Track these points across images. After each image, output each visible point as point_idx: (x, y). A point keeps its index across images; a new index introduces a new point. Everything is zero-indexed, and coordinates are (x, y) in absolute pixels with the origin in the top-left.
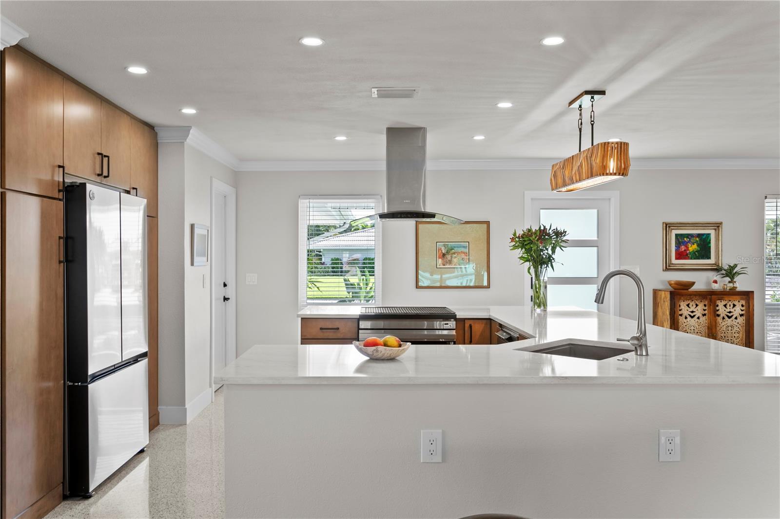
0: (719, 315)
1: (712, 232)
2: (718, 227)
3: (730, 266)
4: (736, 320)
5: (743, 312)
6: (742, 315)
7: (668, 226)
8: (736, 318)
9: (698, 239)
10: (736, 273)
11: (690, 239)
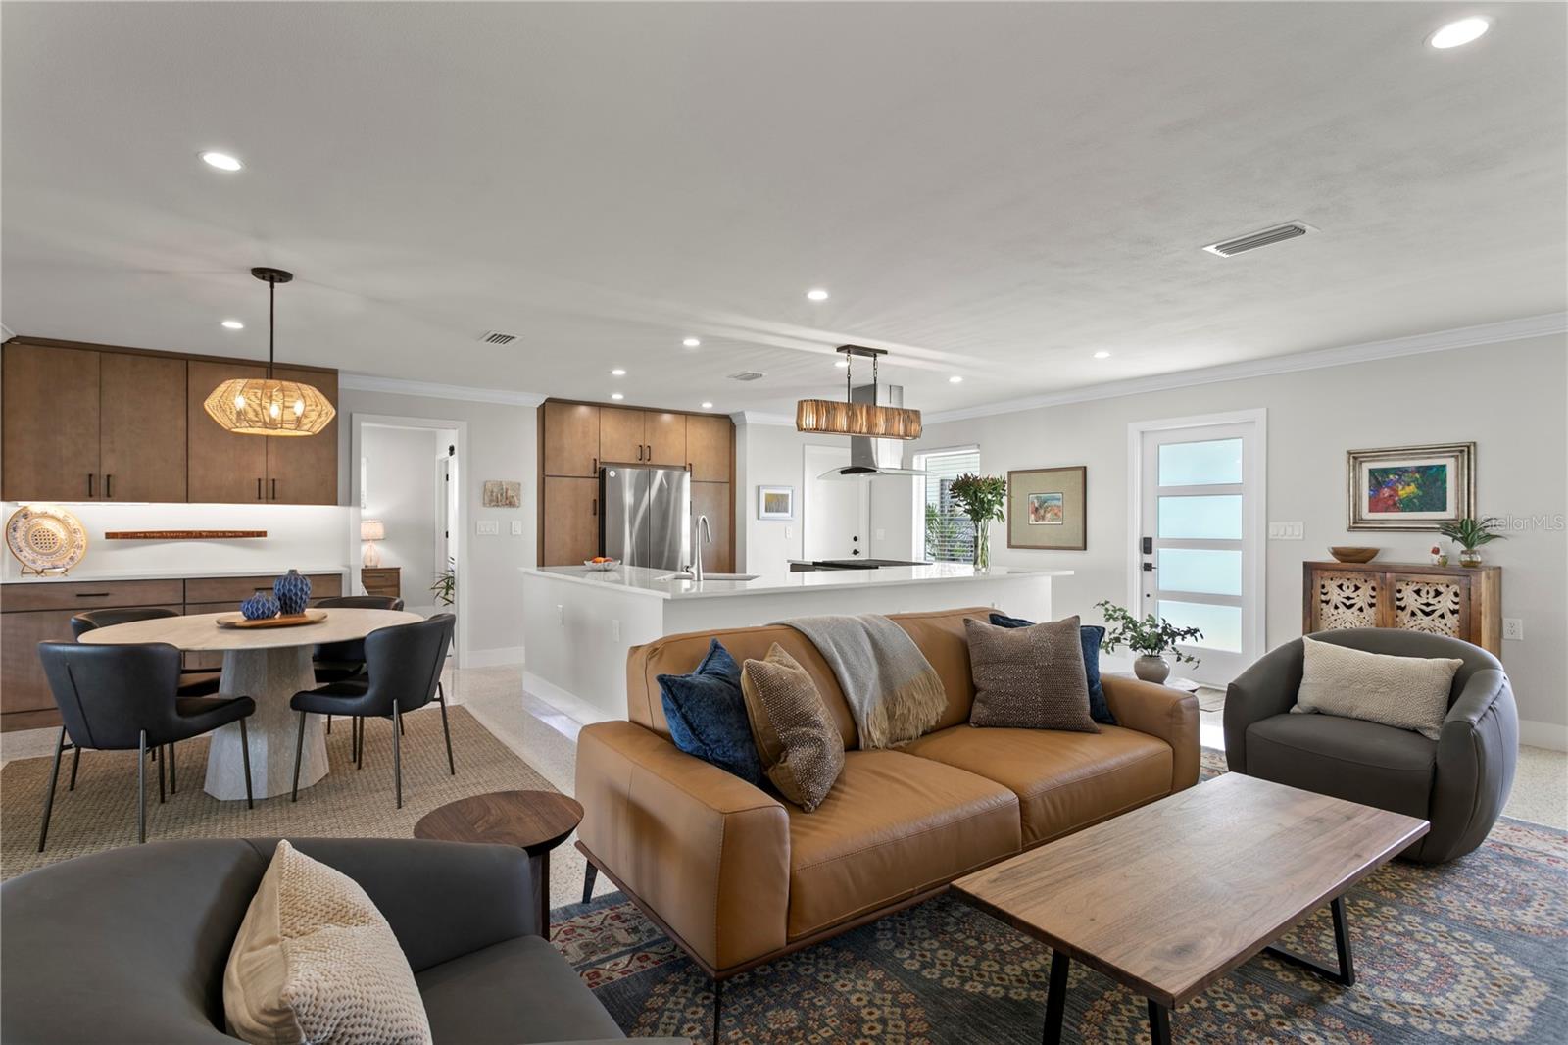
0: (1402, 608)
1: (1449, 463)
2: (1467, 451)
4: (1440, 619)
5: (1457, 607)
6: (1454, 612)
7: (1356, 458)
8: (1441, 616)
9: (1417, 476)
11: (1400, 476)
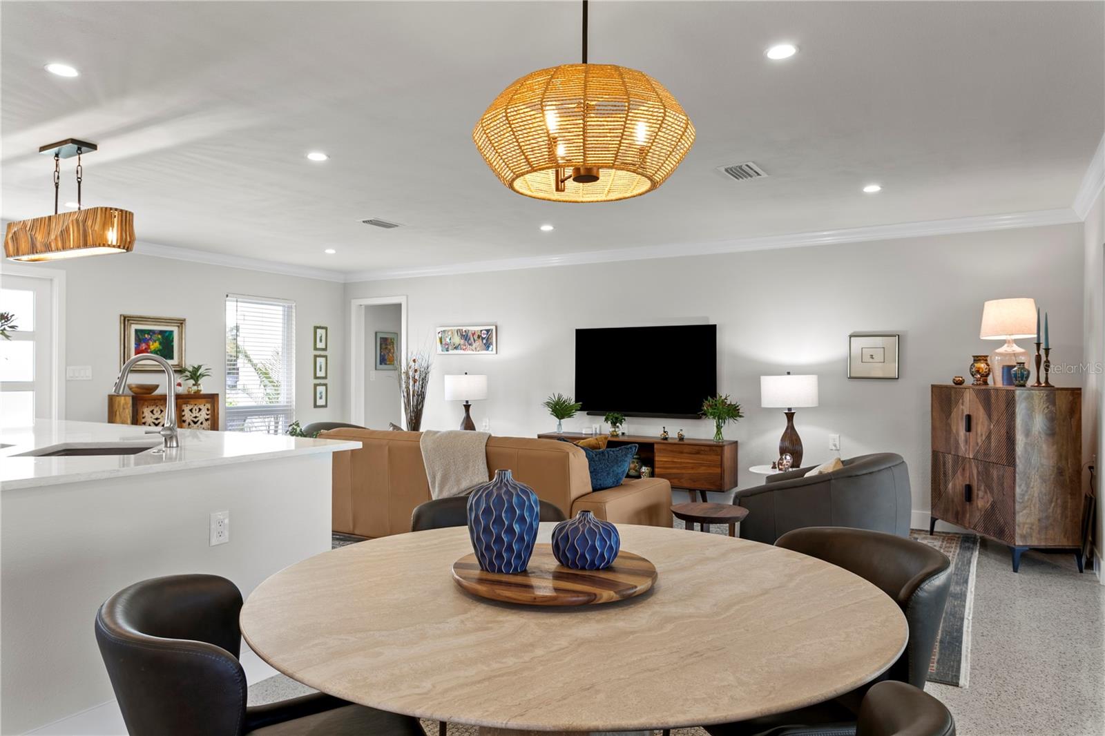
0: (184, 421)
1: (175, 329)
2: (182, 324)
3: (194, 367)
4: (201, 426)
5: (208, 417)
6: (207, 420)
7: (126, 320)
8: (202, 423)
9: (160, 336)
10: (200, 375)
11: (151, 336)
